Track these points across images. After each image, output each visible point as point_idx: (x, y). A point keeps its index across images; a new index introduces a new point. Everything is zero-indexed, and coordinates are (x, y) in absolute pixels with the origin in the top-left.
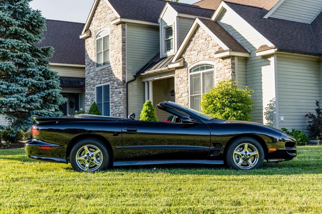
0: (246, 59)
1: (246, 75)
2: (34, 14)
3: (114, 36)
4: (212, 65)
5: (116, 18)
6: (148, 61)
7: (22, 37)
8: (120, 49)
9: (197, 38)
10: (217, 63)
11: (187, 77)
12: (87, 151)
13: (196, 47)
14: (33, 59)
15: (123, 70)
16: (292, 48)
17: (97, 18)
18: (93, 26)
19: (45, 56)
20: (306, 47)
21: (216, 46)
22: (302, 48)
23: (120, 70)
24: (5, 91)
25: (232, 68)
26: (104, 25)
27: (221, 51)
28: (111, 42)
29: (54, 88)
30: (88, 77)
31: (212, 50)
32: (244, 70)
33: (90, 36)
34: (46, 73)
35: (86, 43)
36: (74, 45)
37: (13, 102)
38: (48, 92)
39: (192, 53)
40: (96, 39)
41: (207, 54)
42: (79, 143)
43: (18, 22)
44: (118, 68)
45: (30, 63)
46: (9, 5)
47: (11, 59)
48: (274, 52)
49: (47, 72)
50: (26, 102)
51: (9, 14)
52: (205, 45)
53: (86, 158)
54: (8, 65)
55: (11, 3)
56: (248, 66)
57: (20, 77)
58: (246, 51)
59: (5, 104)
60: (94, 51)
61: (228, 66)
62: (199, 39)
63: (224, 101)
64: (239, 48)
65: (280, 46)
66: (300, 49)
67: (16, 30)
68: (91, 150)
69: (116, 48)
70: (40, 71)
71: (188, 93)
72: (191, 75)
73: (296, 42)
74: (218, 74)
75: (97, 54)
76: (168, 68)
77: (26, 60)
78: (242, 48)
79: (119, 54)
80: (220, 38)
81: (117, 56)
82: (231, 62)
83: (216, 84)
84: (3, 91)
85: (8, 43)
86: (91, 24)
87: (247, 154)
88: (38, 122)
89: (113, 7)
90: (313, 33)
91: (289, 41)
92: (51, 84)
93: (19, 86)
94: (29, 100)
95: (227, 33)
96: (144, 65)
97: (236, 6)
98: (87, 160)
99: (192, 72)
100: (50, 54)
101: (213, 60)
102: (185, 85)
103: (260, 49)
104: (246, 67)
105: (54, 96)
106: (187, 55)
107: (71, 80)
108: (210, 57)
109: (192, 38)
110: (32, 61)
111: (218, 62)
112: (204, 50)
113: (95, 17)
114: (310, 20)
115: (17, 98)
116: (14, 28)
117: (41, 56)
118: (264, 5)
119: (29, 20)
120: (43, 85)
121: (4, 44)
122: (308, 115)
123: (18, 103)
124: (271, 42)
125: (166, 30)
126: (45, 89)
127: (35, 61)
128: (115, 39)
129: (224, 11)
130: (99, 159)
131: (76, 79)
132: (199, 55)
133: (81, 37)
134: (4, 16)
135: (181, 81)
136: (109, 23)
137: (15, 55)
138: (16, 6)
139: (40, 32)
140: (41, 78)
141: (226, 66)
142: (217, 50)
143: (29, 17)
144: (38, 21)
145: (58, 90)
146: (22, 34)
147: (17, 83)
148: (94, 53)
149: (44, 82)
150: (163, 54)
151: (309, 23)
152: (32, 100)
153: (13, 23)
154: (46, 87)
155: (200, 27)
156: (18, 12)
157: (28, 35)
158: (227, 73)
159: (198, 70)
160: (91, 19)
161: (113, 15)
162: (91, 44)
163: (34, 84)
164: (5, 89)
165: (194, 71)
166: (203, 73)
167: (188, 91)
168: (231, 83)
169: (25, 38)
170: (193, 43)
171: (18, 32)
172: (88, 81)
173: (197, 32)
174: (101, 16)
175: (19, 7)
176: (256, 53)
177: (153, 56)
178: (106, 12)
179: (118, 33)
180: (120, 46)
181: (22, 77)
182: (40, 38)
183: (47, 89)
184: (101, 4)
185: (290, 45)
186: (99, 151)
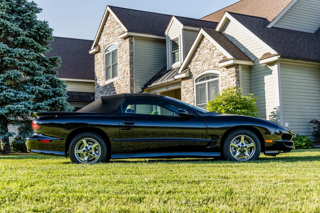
0: (250, 68)
1: (250, 83)
2: (41, 25)
3: (122, 50)
4: (217, 74)
5: (124, 32)
6: (155, 74)
7: (29, 47)
8: (128, 62)
9: (202, 48)
10: (221, 72)
11: (193, 87)
12: (85, 144)
13: (201, 57)
14: (40, 68)
15: (130, 82)
16: (295, 55)
17: (106, 33)
18: (102, 41)
19: (52, 66)
20: (309, 54)
21: (220, 55)
22: (305, 55)
23: (128, 83)
24: (13, 99)
25: (236, 76)
26: (112, 40)
27: (225, 60)
28: (119, 56)
29: (61, 96)
30: (97, 91)
31: (216, 59)
32: (248, 78)
33: (99, 51)
34: (53, 82)
35: (96, 58)
36: (84, 61)
37: (20, 109)
38: (55, 100)
39: (198, 63)
40: (105, 54)
41: (212, 63)
42: (78, 136)
43: (26, 32)
44: (126, 81)
45: (37, 72)
46: (17, 16)
47: (19, 67)
48: (277, 59)
49: (54, 80)
50: (33, 109)
51: (17, 24)
52: (210, 55)
53: (84, 151)
54: (16, 73)
55: (19, 14)
56: (252, 74)
57: (28, 85)
58: (250, 60)
59: (12, 110)
60: (103, 65)
61: (233, 74)
62: (204, 49)
63: (228, 108)
64: (243, 57)
65: (283, 53)
66: (303, 56)
67: (24, 40)
68: (89, 144)
69: (123, 61)
70: (47, 79)
71: (194, 102)
72: (196, 85)
73: (299, 50)
74: (223, 82)
75: (106, 68)
76: (174, 79)
77: (33, 68)
78: (246, 57)
79: (127, 67)
80: (225, 47)
81: (125, 69)
82: (235, 70)
83: (221, 91)
84: (11, 98)
85: (16, 52)
86: (100, 39)
87: (244, 146)
88: (38, 117)
89: (121, 21)
90: (316, 41)
91: (292, 49)
92: (58, 91)
93: (27, 93)
94: (36, 107)
95: (231, 43)
96: (152, 77)
97: (239, 16)
98: (86, 153)
99: (198, 82)
100: (58, 64)
101: (218, 69)
102: (191, 95)
103: (263, 57)
104: (250, 75)
105: (61, 103)
106: (193, 65)
107: (82, 95)
108: (215, 67)
109: (197, 48)
110: (40, 69)
111: (223, 71)
112: (209, 60)
113: (104, 32)
114: (314, 29)
115: (24, 105)
116: (22, 38)
117: (49, 66)
118: (267, 15)
119: (36, 31)
120: (50, 93)
121: (12, 53)
122: (313, 121)
123: (26, 110)
124: (274, 50)
125: (172, 43)
126: (53, 96)
127: (43, 70)
128: (123, 53)
129: (227, 21)
130: (97, 152)
131: (86, 94)
132: (204, 65)
133: (90, 52)
134: (12, 26)
135: (188, 92)
136: (117, 37)
137: (23, 64)
138: (24, 17)
139: (48, 43)
140: (48, 86)
141: (231, 74)
142: (222, 59)
143: (37, 28)
144: (46, 31)
145: (64, 98)
146: (29, 44)
147: (25, 91)
148: (103, 67)
149: (51, 90)
150: (169, 66)
151: (312, 32)
152: (39, 108)
153: (21, 33)
154: (53, 95)
155: (205, 37)
156: (26, 23)
157: (35, 45)
158: (231, 81)
159: (203, 79)
160: (100, 35)
161: (121, 30)
162: (100, 59)
163: (41, 91)
164: (13, 96)
165: (200, 81)
166: (208, 82)
167: (194, 101)
168: (235, 90)
169: (33, 47)
170: (198, 53)
171: (26, 41)
172: (98, 95)
173: (202, 43)
174: (109, 31)
175: (27, 18)
176: (260, 61)
177: (160, 69)
178: (114, 27)
179: (126, 46)
180: (128, 59)
181: (29, 85)
182: (48, 48)
183: (54, 97)
184: (109, 19)
185: (293, 52)
186: (97, 144)
